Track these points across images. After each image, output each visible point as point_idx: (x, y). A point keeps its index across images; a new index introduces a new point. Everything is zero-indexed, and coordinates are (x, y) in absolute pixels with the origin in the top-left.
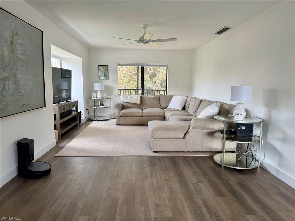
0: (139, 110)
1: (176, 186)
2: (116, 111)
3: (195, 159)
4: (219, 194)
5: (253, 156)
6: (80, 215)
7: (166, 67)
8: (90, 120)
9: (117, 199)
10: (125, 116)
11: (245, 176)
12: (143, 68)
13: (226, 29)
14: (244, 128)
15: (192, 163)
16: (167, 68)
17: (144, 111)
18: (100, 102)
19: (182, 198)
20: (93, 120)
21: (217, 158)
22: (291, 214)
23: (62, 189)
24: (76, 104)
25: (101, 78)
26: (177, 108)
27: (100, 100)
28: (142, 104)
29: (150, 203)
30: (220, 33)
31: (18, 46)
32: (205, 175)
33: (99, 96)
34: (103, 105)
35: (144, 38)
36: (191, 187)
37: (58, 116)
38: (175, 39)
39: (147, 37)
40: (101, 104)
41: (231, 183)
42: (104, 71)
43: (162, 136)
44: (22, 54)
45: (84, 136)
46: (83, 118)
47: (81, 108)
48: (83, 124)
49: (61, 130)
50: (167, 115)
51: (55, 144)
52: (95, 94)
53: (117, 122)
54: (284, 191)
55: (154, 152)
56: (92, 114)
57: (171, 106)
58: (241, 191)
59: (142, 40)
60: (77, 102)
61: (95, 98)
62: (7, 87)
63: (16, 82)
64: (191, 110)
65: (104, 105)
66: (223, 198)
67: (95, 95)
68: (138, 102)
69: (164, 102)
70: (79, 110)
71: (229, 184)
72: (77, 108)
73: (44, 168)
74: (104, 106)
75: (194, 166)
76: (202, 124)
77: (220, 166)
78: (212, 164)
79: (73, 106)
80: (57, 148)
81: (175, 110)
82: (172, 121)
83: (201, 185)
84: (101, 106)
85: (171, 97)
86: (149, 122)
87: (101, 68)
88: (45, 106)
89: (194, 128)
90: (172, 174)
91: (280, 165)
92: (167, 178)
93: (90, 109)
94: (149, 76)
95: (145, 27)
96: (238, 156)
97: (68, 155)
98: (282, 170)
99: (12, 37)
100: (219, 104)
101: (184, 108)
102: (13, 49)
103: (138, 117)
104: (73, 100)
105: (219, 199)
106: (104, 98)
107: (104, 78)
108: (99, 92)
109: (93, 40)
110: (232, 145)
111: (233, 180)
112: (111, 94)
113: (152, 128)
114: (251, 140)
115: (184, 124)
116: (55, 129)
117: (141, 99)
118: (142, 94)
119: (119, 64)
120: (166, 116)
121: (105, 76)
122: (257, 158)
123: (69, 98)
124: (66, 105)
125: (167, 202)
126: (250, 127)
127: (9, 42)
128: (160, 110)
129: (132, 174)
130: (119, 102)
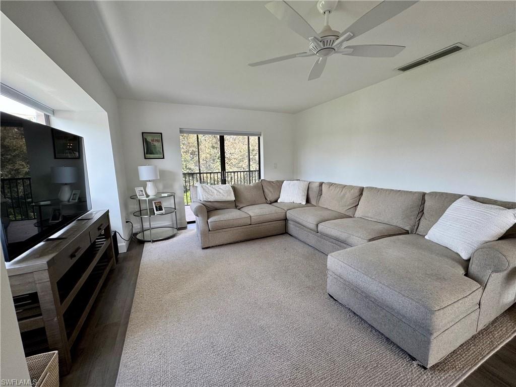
7: (257, 137)
10: (218, 228)
12: (222, 139)
16: (259, 138)
17: (251, 215)
18: (155, 203)
24: (105, 221)
25: (148, 156)
26: (298, 202)
27: (154, 199)
28: (236, 200)
33: (151, 191)
34: (161, 209)
40: (156, 207)
42: (154, 143)
46: (123, 243)
52: (142, 189)
53: (203, 242)
57: (285, 198)
60: (106, 216)
61: (144, 198)
65: (163, 209)
67: (142, 191)
68: (232, 198)
69: (271, 192)
70: (113, 229)
74: (163, 211)
84: (157, 210)
85: (280, 183)
87: (148, 139)
103: (242, 227)
106: (163, 195)
108: (149, 185)
117: (234, 191)
119: (182, 131)
121: (157, 153)
128: (267, 207)
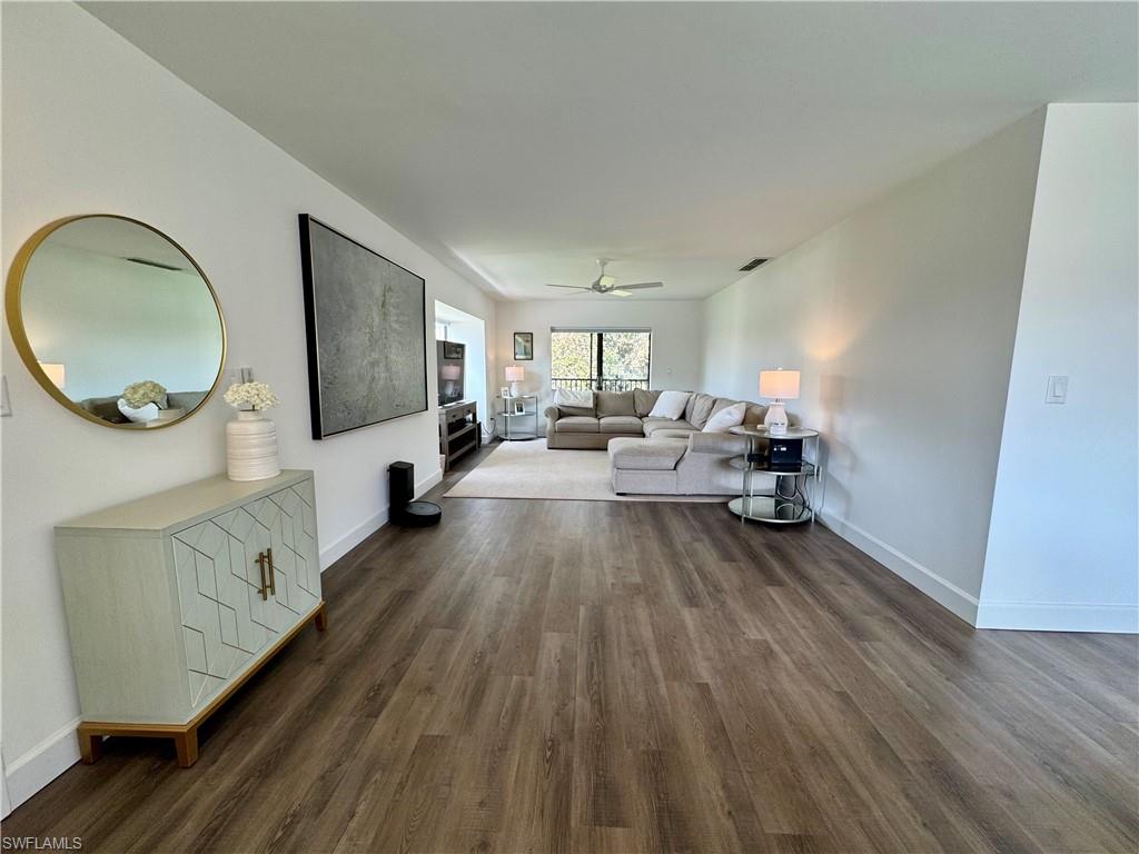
0: (593, 420)
1: (654, 546)
2: (547, 423)
3: (693, 506)
4: (728, 557)
5: (804, 502)
6: (495, 575)
7: (649, 334)
8: (498, 440)
9: (553, 558)
10: (564, 431)
11: (783, 534)
12: (600, 337)
13: (758, 262)
14: (784, 449)
15: (687, 513)
17: (602, 421)
18: (517, 404)
19: (661, 560)
20: (502, 440)
21: (735, 506)
22: (846, 588)
23: (462, 542)
24: (472, 408)
25: (517, 357)
26: (668, 416)
27: (517, 399)
28: (597, 409)
29: (605, 564)
30: (748, 268)
31: (391, 309)
32: (708, 529)
33: (515, 392)
34: (521, 411)
35: (602, 283)
36: (680, 547)
37: (444, 428)
38: (660, 284)
39: (605, 282)
40: (518, 408)
41: (752, 543)
42: (523, 343)
43: (633, 465)
44: (397, 321)
45: (490, 466)
46: (486, 436)
47: (483, 416)
48: (486, 446)
49: (451, 454)
50: (647, 429)
51: (441, 478)
52: (507, 389)
53: (549, 442)
54: (846, 556)
55: (618, 494)
56: (500, 428)
57: (656, 412)
58: (767, 556)
59: (597, 287)
60: (474, 404)
61: (508, 397)
62: (376, 375)
63: (388, 369)
64: (695, 419)
65: (524, 411)
66: (734, 564)
67: (506, 391)
68: (590, 404)
69: (643, 403)
70: (479, 420)
71: (750, 546)
72: (474, 416)
73: (430, 511)
74: (524, 413)
75: (690, 517)
76: (710, 442)
77: (738, 517)
78: (725, 516)
79: (469, 412)
80: (445, 485)
81: (664, 419)
82: (656, 438)
83: (697, 545)
84: (518, 411)
85: (658, 393)
86: (610, 441)
87: (519, 339)
88: (427, 409)
89: (693, 450)
90: (648, 528)
91: (847, 515)
92: (638, 534)
93: (498, 419)
94: (616, 350)
95: (603, 264)
96: (778, 503)
97: (465, 495)
98: (850, 525)
99: (384, 296)
100: (743, 407)
101: (683, 417)
102: (385, 314)
103: (590, 434)
104: (467, 400)
105: (726, 565)
106: (525, 397)
107: (522, 357)
108: (514, 385)
109: (508, 288)
110: (765, 481)
111: (757, 539)
112: (538, 389)
113: (615, 451)
114: (799, 470)
115: (679, 443)
116: (441, 453)
117: (596, 398)
118: (600, 388)
119: (553, 330)
120: (645, 432)
121: (526, 354)
122: (811, 507)
123: (460, 396)
124: (457, 410)
125: (635, 566)
126: (795, 446)
127: (380, 303)
128: (635, 420)
129: (576, 525)
130: (552, 405)
